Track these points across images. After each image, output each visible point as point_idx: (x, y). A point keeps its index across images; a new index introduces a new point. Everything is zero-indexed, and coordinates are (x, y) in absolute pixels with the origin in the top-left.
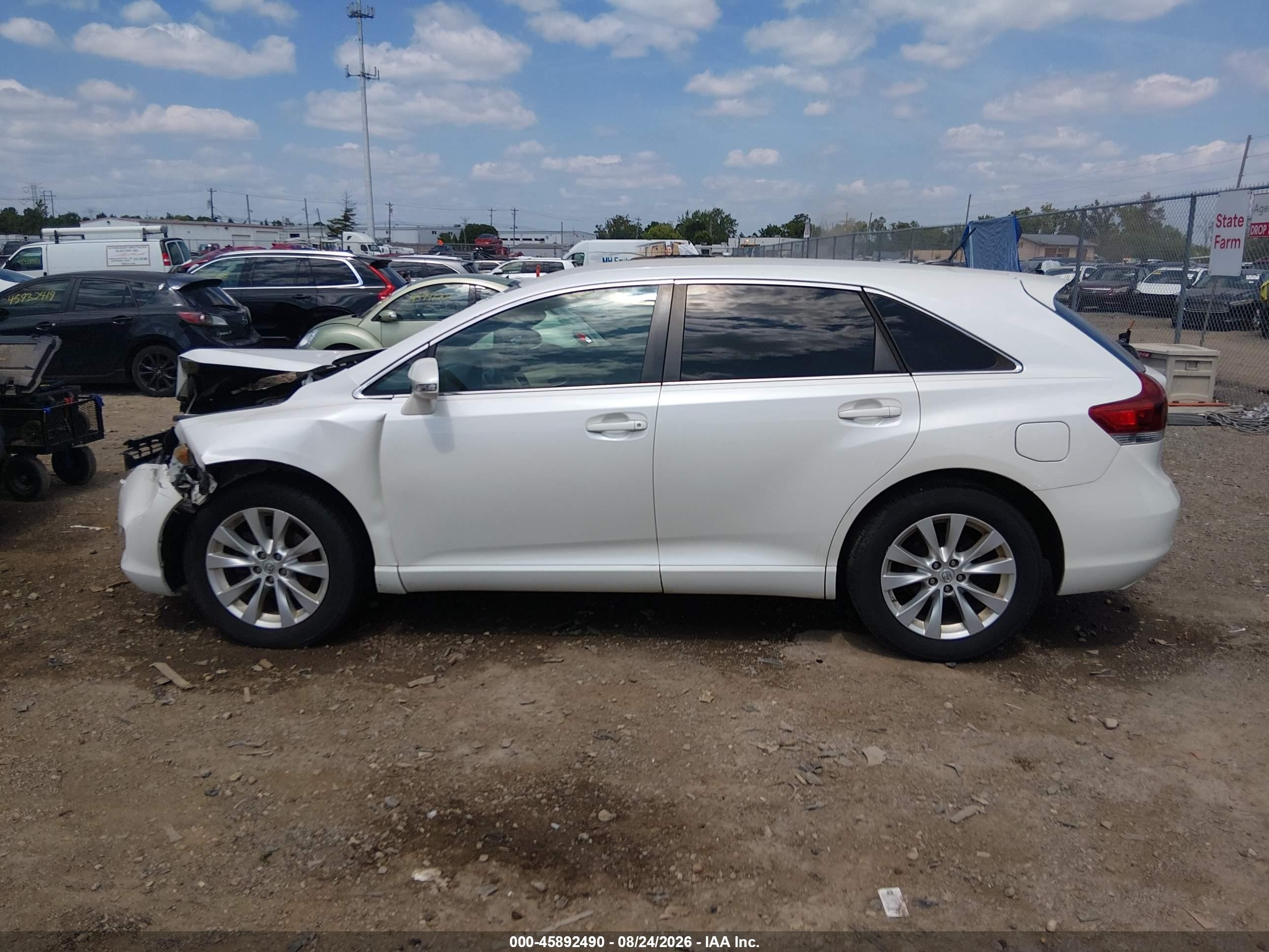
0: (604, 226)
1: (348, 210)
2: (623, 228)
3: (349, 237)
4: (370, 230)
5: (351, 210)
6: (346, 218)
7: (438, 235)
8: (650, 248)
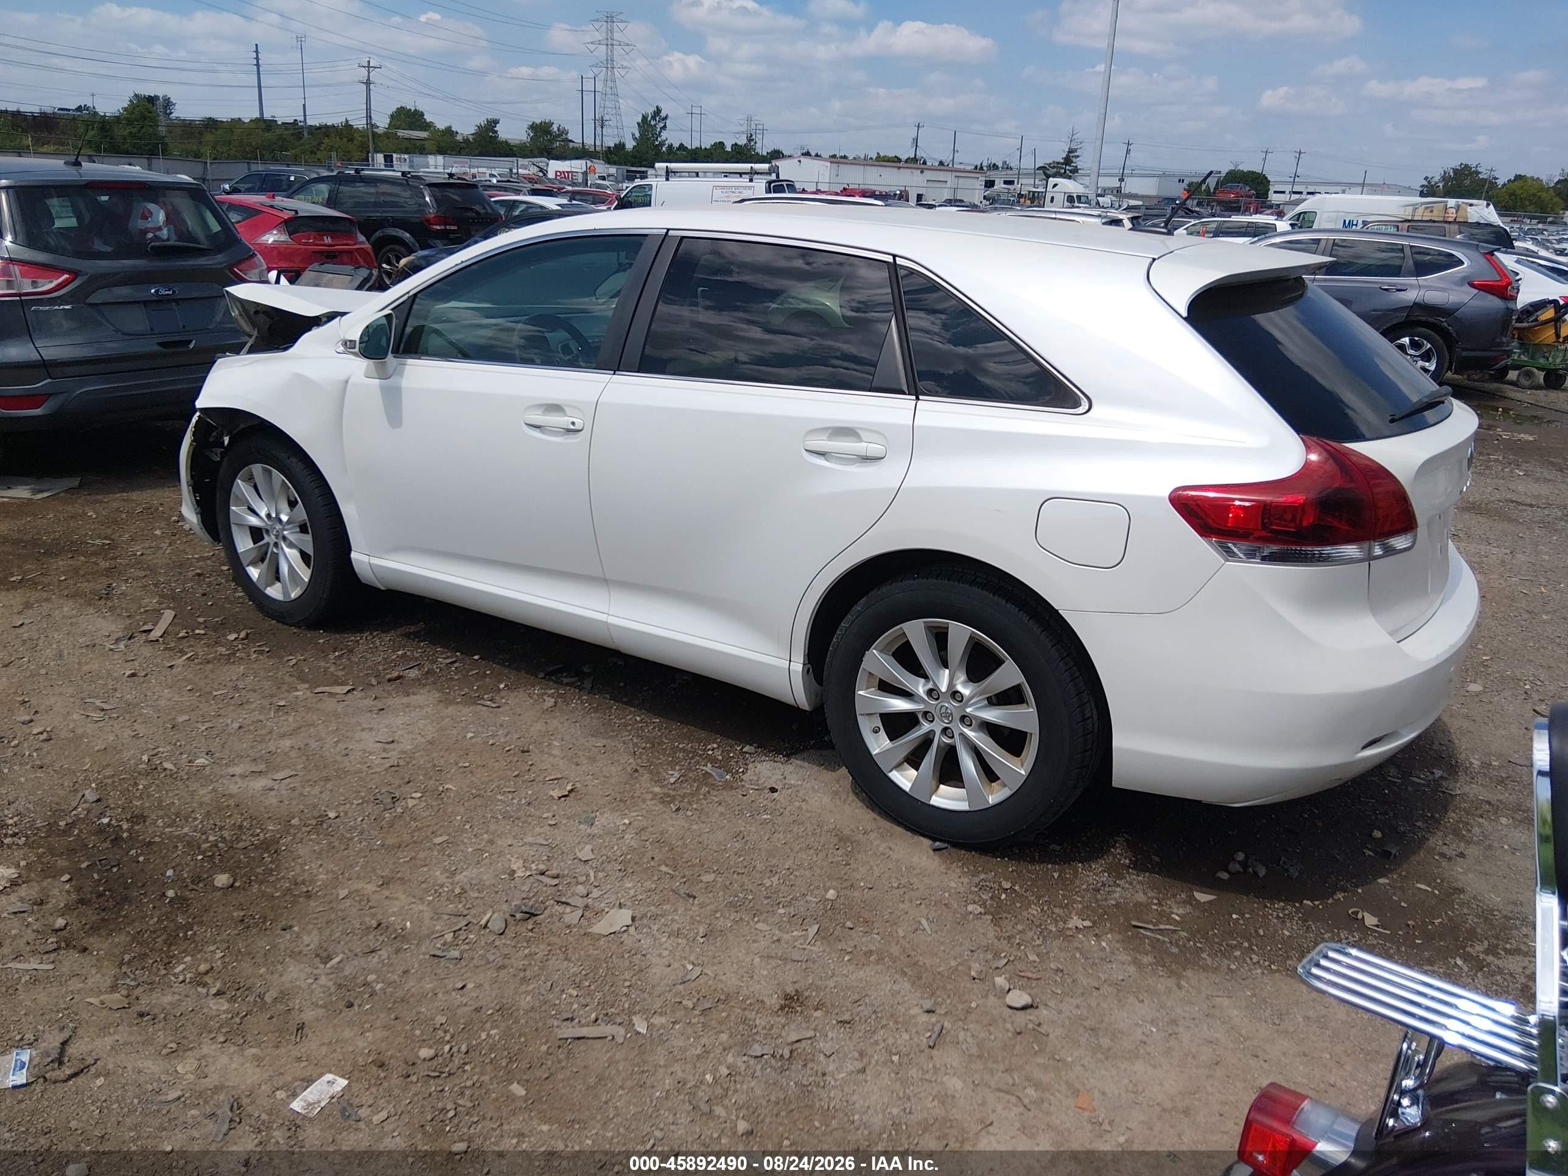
0: (1437, 178)
1: (1071, 151)
2: (1467, 182)
3: (1055, 185)
4: (1094, 176)
5: (1076, 150)
6: (1068, 161)
7: (1184, 185)
8: (1421, 209)
